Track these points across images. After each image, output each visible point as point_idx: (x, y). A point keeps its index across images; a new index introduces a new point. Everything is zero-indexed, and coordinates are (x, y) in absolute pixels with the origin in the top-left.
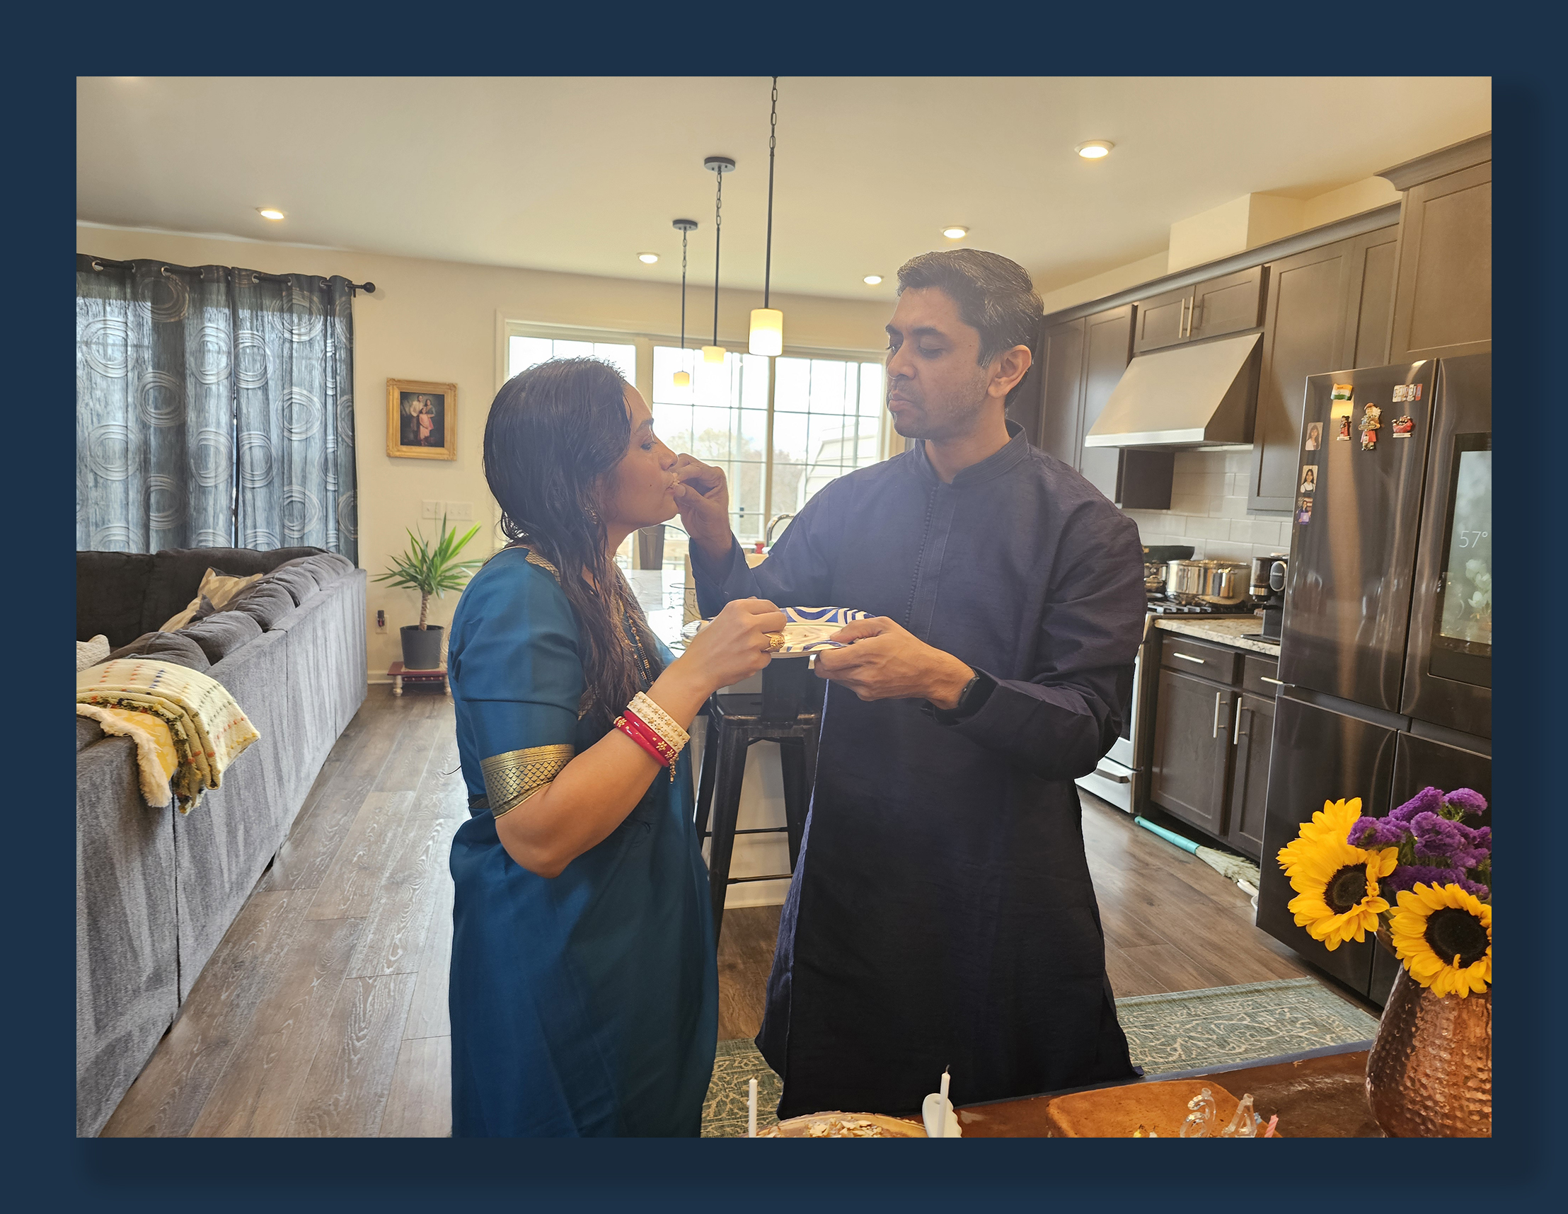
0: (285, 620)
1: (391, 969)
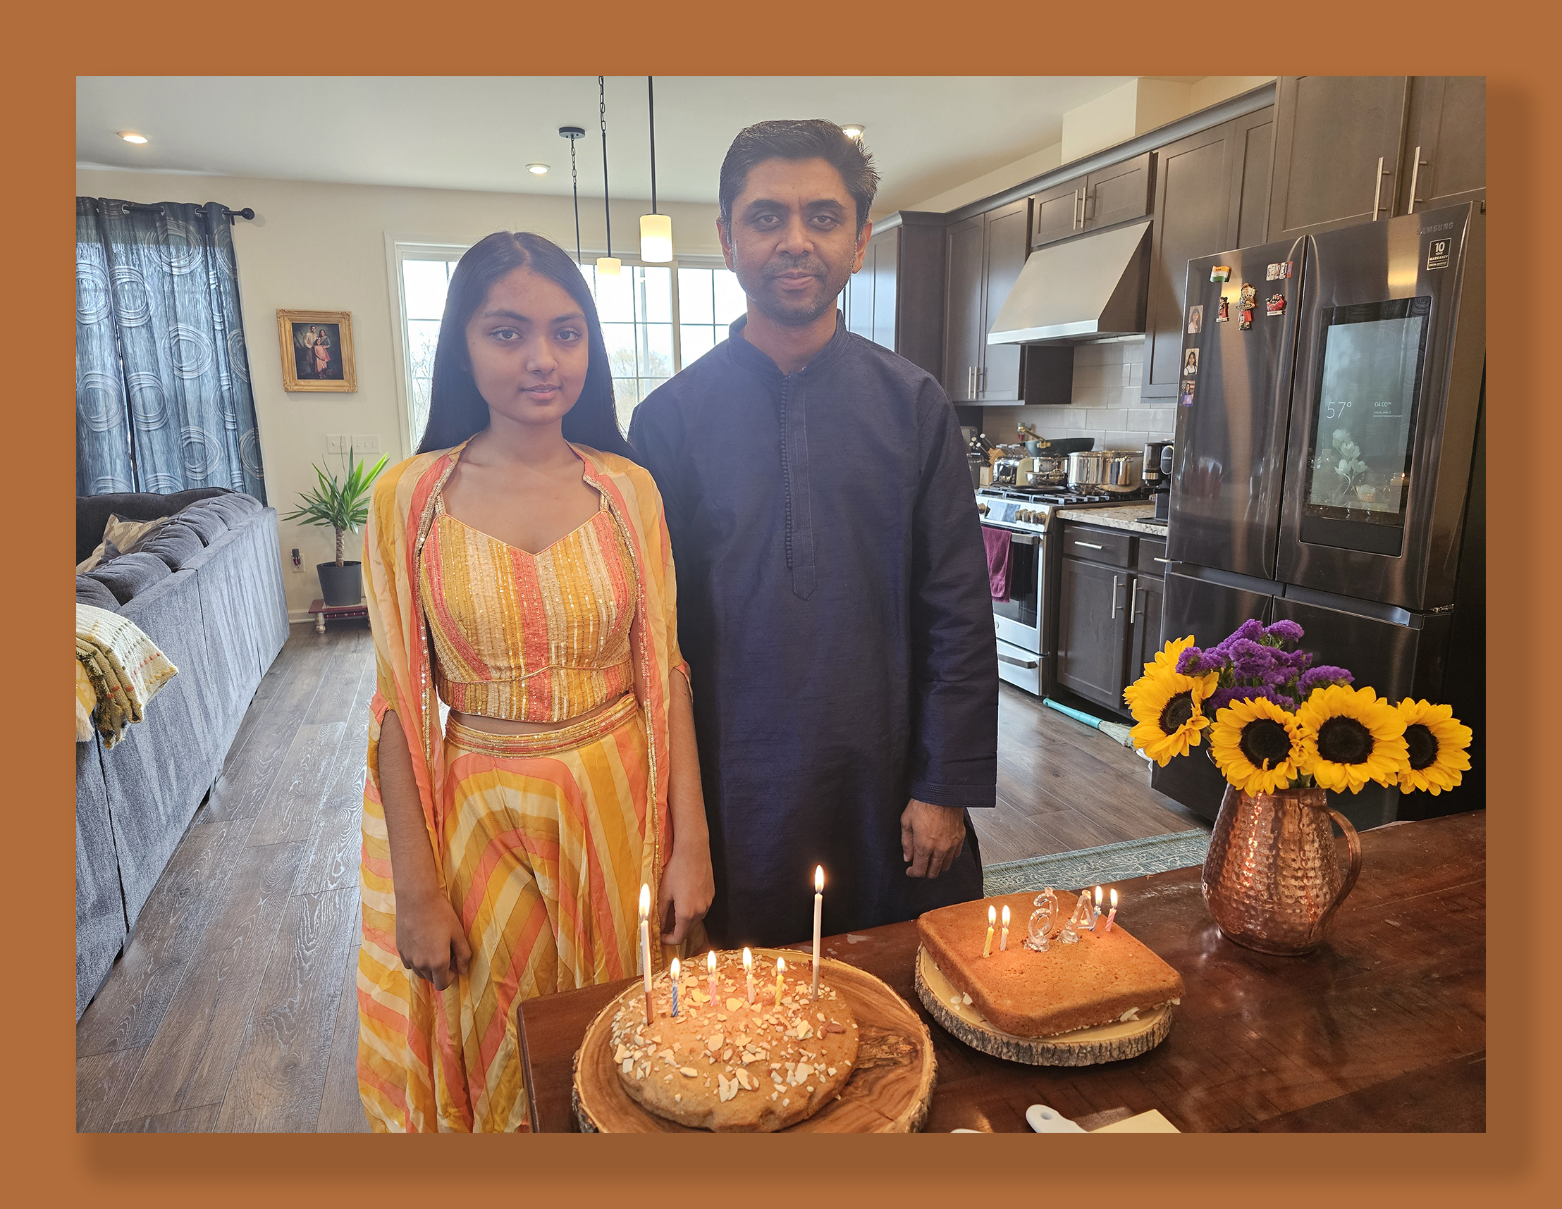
0: (195, 559)
1: (335, 885)
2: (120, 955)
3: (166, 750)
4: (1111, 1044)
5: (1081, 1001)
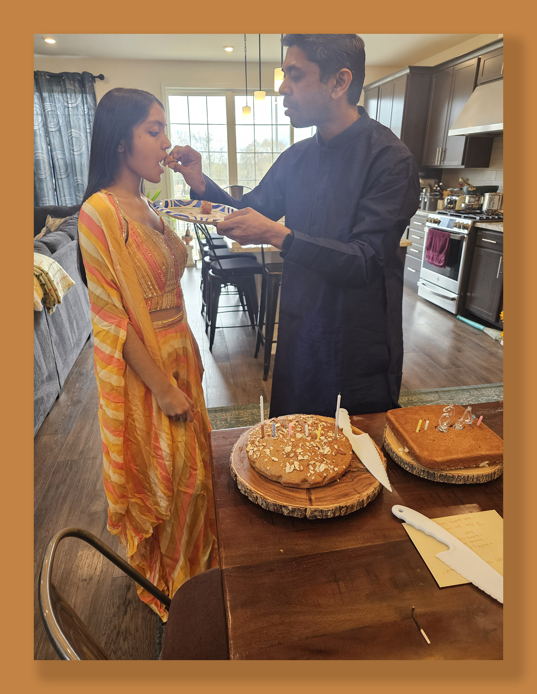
2: (58, 398)
3: (72, 316)
4: (473, 476)
5: (461, 456)
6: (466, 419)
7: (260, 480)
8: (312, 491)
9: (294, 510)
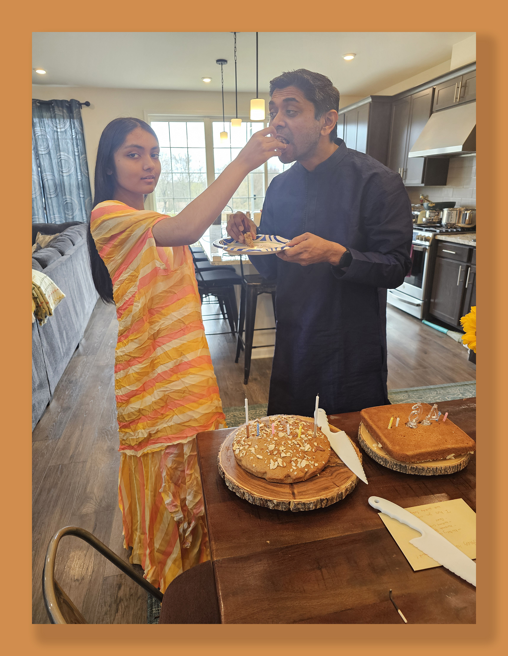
0: (70, 251)
2: (48, 405)
3: (62, 327)
4: (441, 468)
5: (430, 449)
6: (433, 416)
7: (247, 477)
8: (295, 486)
9: (278, 504)
